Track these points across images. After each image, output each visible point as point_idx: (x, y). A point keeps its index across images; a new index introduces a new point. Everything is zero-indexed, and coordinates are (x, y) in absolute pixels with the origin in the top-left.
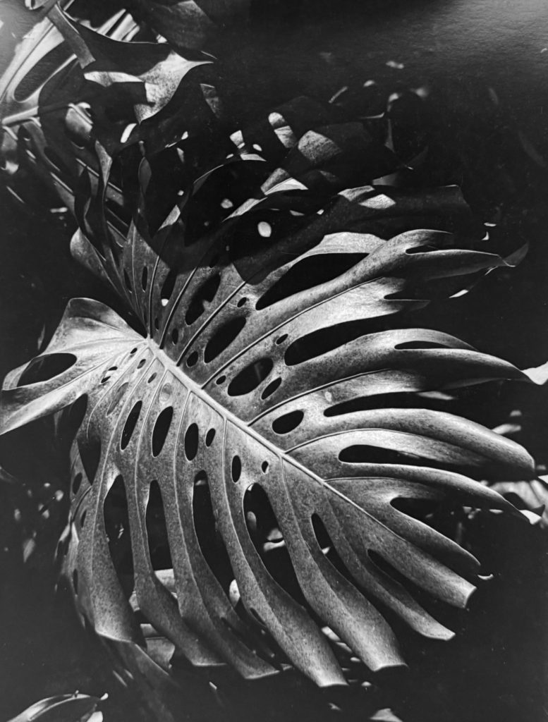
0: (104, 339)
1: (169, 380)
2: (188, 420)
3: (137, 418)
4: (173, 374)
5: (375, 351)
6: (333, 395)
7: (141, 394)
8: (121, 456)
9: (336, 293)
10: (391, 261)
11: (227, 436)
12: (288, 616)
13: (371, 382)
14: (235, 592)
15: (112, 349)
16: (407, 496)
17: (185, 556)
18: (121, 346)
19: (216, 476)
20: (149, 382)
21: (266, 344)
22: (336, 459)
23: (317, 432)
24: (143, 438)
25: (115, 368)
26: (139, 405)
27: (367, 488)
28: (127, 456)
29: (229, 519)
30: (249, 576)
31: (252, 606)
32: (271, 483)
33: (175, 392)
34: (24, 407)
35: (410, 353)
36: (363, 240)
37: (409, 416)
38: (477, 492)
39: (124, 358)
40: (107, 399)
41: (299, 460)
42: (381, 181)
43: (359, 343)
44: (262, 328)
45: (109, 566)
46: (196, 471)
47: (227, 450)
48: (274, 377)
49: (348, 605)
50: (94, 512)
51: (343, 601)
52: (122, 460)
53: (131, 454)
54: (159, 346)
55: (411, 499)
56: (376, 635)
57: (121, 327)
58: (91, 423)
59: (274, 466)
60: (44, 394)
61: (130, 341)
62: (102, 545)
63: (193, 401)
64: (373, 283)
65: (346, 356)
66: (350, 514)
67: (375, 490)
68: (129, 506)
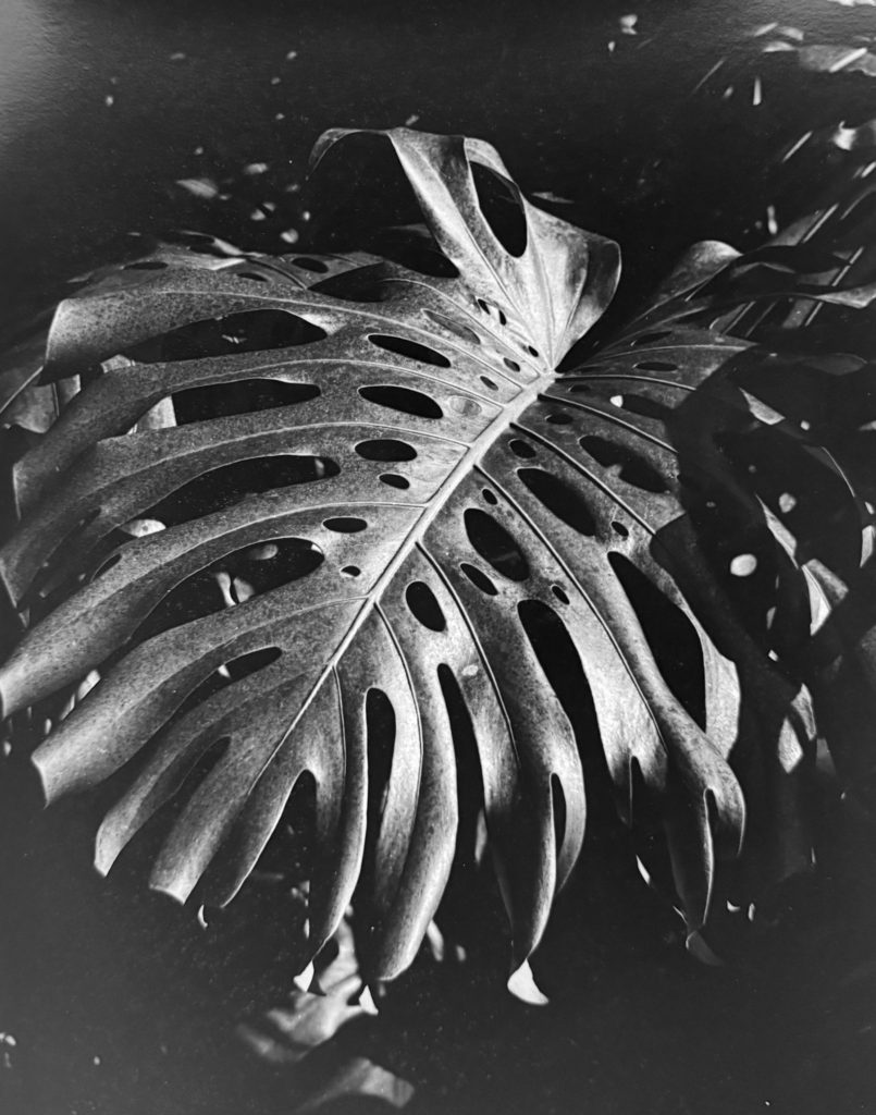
0: (551, 301)
1: (486, 410)
2: (421, 443)
3: (423, 360)
4: (497, 417)
5: (547, 743)
6: (473, 677)
7: (463, 365)
8: (358, 336)
9: (640, 681)
10: (694, 767)
11: (398, 509)
12: (114, 616)
13: (497, 739)
14: (145, 529)
15: (536, 315)
16: (318, 795)
17: (200, 445)
18: (540, 331)
19: (332, 494)
20: (483, 379)
21: (551, 569)
22: (371, 684)
23: (412, 654)
24: (389, 371)
25: (503, 321)
26: (444, 363)
27: (327, 733)
28: (357, 346)
29: (265, 515)
30: (173, 550)
31: (124, 557)
32: (326, 582)
33: (468, 421)
34: (435, 173)
35: (547, 798)
36: (727, 722)
37: (445, 797)
38: (335, 900)
39: (521, 336)
40: (451, 310)
41: (365, 626)
42: (823, 750)
43: (559, 718)
44: (578, 563)
45: (175, 321)
46: (338, 459)
47: (375, 509)
48: (499, 583)
49: (138, 709)
50: (264, 295)
51: (144, 701)
52: (352, 337)
53: (362, 352)
54: (543, 392)
55: (315, 802)
56: (92, 756)
57: (572, 329)
58: (411, 285)
59: (354, 586)
60: (458, 206)
61: (550, 345)
62: (209, 309)
63: (455, 451)
64: (657, 739)
65: (538, 697)
66: (284, 708)
67: (325, 746)
68: (277, 351)
